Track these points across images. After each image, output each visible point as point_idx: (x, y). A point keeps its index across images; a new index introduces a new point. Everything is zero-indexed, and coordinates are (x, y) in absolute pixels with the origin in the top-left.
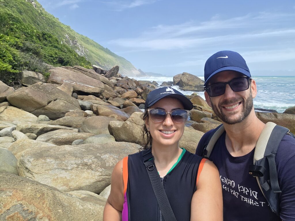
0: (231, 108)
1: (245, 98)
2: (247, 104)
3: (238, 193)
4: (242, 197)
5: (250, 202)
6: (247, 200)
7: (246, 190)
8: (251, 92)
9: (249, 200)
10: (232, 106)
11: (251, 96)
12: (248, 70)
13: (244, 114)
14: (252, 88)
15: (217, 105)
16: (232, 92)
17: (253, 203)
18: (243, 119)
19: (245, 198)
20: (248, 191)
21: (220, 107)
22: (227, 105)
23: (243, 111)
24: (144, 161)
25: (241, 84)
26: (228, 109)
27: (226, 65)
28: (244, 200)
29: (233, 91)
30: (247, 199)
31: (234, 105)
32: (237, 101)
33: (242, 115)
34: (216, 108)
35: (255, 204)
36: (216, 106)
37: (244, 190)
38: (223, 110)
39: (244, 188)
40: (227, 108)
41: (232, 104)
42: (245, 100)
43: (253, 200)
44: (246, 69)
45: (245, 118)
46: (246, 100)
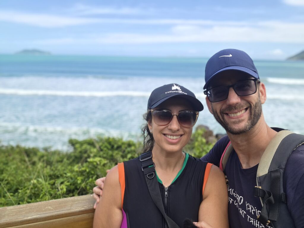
0: (235, 115)
1: (252, 103)
2: (255, 111)
3: (244, 212)
4: (249, 217)
5: (256, 224)
6: (252, 222)
7: (252, 209)
8: (259, 96)
9: (255, 221)
10: (236, 113)
11: (260, 101)
12: (256, 71)
13: (251, 122)
14: (261, 92)
15: (218, 111)
16: (236, 96)
17: (258, 225)
18: (249, 129)
19: (251, 219)
20: (254, 210)
21: (222, 114)
22: (230, 112)
23: (249, 120)
24: (143, 168)
25: (247, 87)
26: (232, 116)
27: (230, 65)
28: (250, 221)
29: (238, 95)
30: (253, 219)
31: (239, 112)
32: (242, 107)
33: (249, 124)
34: (217, 114)
35: (261, 226)
36: (217, 113)
37: (250, 209)
38: (225, 117)
39: (251, 205)
40: (230, 115)
41: (236, 111)
42: (252, 105)
43: (259, 222)
44: (254, 70)
45: (252, 127)
46: (254, 105)
